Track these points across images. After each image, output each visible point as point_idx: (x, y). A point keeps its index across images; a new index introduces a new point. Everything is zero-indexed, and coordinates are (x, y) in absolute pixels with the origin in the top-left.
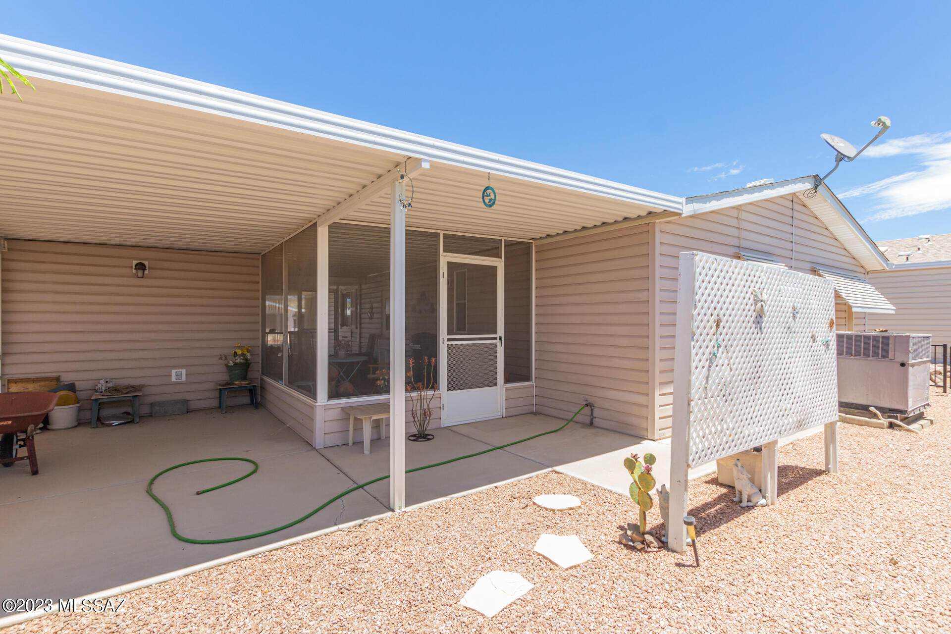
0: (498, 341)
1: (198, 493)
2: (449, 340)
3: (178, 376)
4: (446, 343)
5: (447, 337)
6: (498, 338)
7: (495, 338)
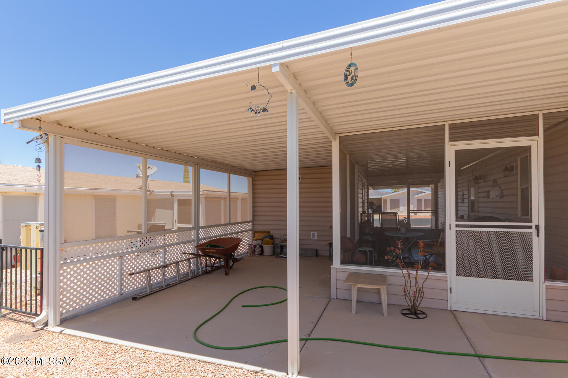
0: (534, 231)
1: (243, 306)
2: (457, 226)
3: (314, 236)
4: (454, 229)
5: (454, 223)
6: (534, 227)
7: (530, 227)
